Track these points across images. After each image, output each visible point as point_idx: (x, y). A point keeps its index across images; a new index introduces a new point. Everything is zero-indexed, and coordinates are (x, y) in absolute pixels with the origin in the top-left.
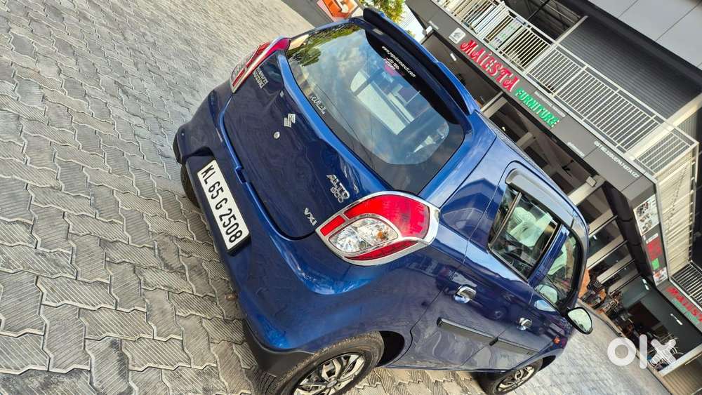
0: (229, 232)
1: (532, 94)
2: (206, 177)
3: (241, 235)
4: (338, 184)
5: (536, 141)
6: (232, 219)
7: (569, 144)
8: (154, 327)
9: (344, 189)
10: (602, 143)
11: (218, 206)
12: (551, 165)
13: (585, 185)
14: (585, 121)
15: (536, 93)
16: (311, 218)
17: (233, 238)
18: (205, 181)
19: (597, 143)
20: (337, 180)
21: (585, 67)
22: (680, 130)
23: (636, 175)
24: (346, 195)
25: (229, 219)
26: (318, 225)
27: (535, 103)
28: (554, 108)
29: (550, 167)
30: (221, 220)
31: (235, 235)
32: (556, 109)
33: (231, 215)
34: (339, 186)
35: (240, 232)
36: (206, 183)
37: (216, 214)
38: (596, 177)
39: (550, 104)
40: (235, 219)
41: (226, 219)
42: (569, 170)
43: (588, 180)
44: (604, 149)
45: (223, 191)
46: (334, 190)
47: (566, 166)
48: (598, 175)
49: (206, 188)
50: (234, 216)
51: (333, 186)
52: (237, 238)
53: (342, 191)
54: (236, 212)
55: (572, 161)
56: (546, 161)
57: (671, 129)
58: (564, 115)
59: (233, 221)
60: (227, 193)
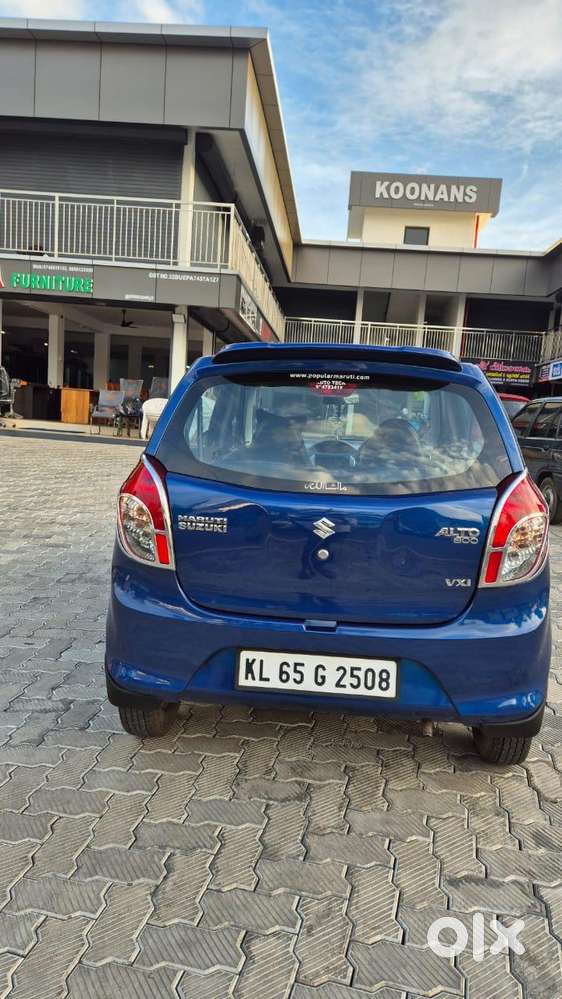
0: (370, 684)
1: (31, 271)
2: (257, 676)
3: (388, 673)
4: (456, 531)
5: (66, 319)
6: (355, 673)
7: (128, 297)
8: (414, 838)
9: (466, 529)
10: (156, 270)
11: (320, 680)
12: (99, 332)
13: (176, 326)
14: (117, 260)
15: (35, 266)
16: (461, 582)
17: (384, 685)
18: (261, 679)
19: (152, 275)
20: (452, 529)
21: (57, 199)
22: (198, 203)
23: (215, 280)
24: (474, 532)
25: (352, 675)
26: (476, 581)
27: (47, 279)
28: (71, 269)
29: (101, 335)
30: (344, 686)
31: (382, 680)
32: (76, 269)
33: (349, 672)
34: (459, 532)
35: (383, 671)
36: (267, 680)
37: (329, 688)
38: (177, 310)
39: (64, 268)
40: (359, 669)
41: (347, 680)
42: (131, 323)
43: (174, 320)
44: (164, 276)
45: (302, 665)
46: (458, 539)
47: (124, 322)
48: (177, 306)
49: (275, 683)
50: (353, 669)
51: (452, 538)
52: (387, 680)
53: (467, 533)
54: (349, 663)
55: (124, 312)
56: (88, 331)
57: (191, 208)
58: (91, 270)
59: (361, 674)
60: (310, 661)
